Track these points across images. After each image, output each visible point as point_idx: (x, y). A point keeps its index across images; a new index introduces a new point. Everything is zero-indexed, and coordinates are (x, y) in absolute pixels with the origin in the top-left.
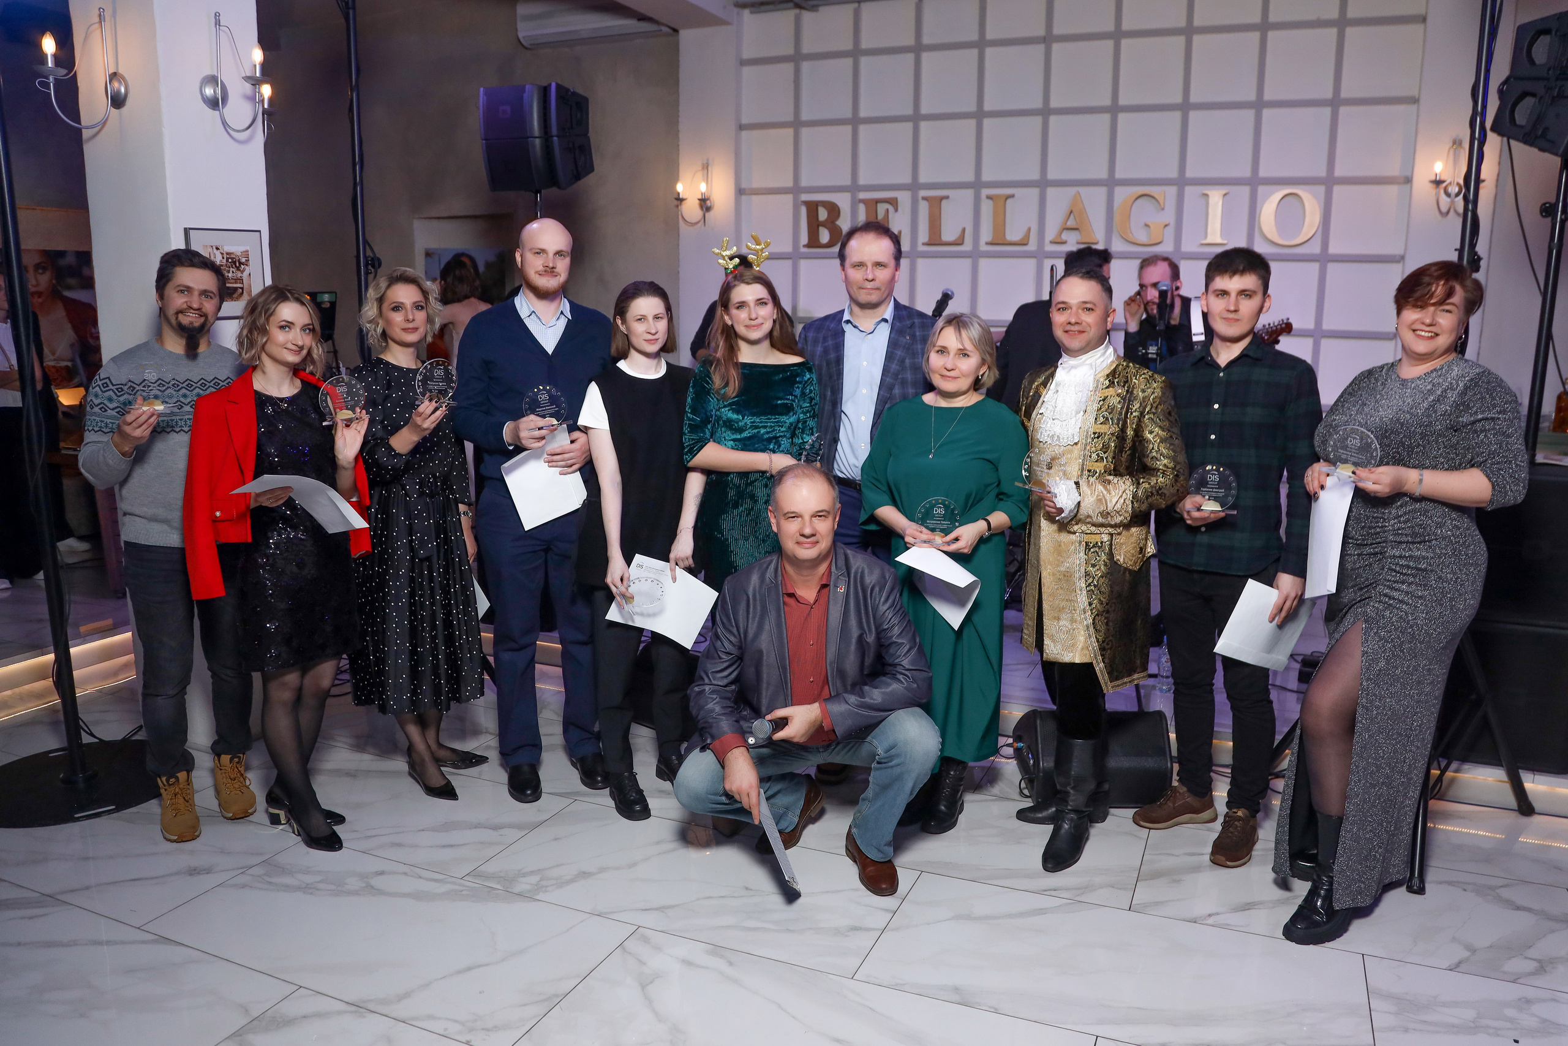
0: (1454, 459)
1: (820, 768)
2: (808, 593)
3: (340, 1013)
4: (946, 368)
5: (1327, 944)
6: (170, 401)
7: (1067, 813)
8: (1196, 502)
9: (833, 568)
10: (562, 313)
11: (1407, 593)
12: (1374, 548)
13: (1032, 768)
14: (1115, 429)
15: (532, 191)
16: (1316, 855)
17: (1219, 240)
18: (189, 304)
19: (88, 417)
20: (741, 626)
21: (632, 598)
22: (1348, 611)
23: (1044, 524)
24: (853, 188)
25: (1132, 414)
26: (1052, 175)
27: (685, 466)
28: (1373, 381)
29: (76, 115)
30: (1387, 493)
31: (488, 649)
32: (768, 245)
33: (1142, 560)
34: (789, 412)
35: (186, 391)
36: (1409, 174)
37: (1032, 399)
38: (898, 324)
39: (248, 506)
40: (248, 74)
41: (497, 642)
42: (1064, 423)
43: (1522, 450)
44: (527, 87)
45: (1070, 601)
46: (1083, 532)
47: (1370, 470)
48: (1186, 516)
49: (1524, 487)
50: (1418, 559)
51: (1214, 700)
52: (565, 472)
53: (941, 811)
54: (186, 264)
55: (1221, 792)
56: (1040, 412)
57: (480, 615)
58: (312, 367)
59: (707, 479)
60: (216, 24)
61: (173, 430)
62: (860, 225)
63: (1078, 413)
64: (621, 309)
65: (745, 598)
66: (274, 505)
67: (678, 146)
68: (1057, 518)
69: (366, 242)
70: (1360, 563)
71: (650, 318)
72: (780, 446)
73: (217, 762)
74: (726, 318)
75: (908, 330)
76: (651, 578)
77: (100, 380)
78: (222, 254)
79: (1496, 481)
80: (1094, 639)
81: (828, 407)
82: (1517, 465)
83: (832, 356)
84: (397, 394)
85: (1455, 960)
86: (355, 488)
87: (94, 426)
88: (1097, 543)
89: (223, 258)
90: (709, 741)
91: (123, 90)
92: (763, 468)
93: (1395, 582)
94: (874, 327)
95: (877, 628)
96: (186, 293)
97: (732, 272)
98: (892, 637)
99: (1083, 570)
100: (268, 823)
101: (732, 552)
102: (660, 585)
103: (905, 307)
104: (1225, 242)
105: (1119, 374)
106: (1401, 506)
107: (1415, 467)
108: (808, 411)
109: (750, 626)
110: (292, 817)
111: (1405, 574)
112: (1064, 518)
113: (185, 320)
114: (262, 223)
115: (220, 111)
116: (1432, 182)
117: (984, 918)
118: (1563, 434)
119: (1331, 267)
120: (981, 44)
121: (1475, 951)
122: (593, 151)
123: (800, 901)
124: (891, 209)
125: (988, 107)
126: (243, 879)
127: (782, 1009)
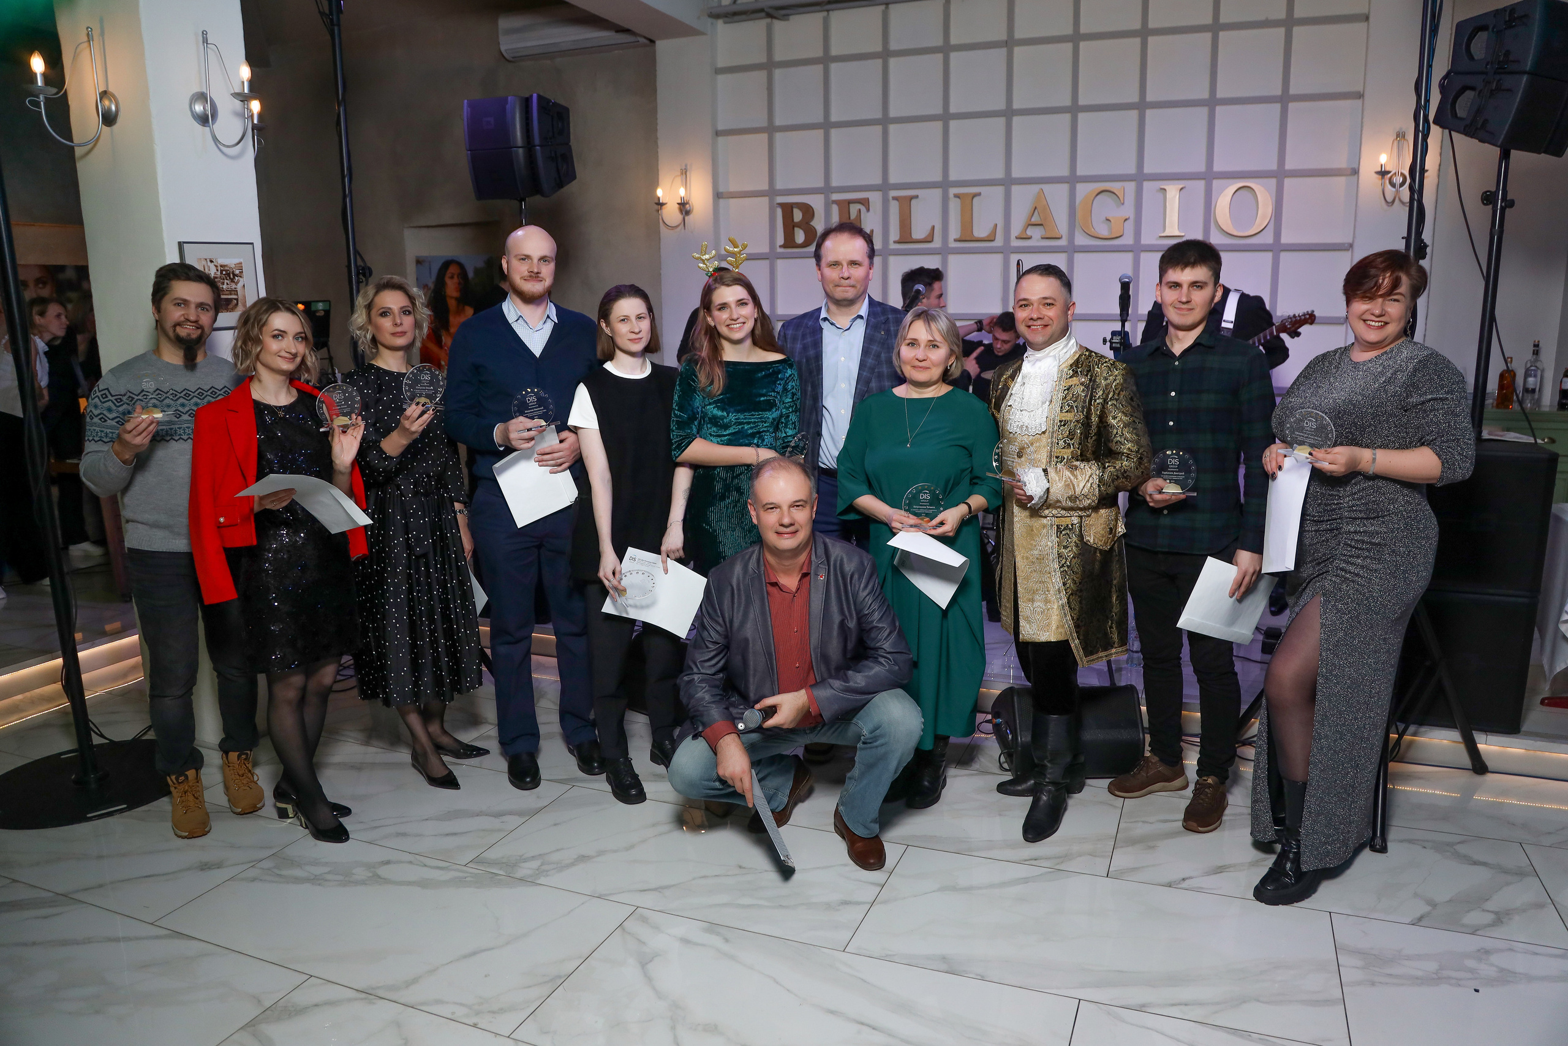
0: (1404, 438)
1: (807, 749)
2: (790, 582)
3: (350, 1000)
8: (1158, 485)
9: (813, 557)
10: (548, 317)
11: (1362, 567)
12: (1330, 524)
13: (1010, 743)
15: (516, 199)
16: (1284, 818)
17: (1177, 233)
18: (186, 317)
19: (88, 428)
20: (727, 615)
21: (625, 590)
22: (1307, 585)
23: (1016, 509)
24: (827, 190)
25: (1095, 401)
26: (1016, 173)
27: (673, 461)
28: (1327, 364)
29: (67, 133)
30: (1343, 472)
31: (486, 641)
32: (745, 247)
33: (1113, 540)
34: (772, 408)
35: (184, 401)
36: (1356, 166)
37: (1001, 392)
40: (237, 90)
41: (494, 635)
42: (1032, 413)
44: (509, 98)
45: (1043, 582)
47: (1326, 451)
48: (1148, 499)
50: (1372, 534)
52: (555, 470)
55: (1191, 761)
56: (1009, 404)
57: (479, 610)
58: (306, 375)
59: (694, 473)
60: (203, 42)
61: (172, 439)
62: (834, 226)
63: (1044, 403)
64: (605, 313)
65: (729, 588)
67: (657, 152)
69: (356, 252)
70: (1317, 538)
71: (633, 318)
74: (709, 319)
75: (883, 326)
76: (642, 570)
77: (99, 391)
78: (216, 266)
80: (1069, 618)
81: (809, 402)
83: (811, 353)
85: (1418, 915)
87: (94, 436)
89: (217, 270)
90: (700, 729)
91: (113, 108)
92: (749, 462)
93: (1350, 556)
94: (850, 324)
95: (857, 614)
96: (182, 306)
97: (712, 275)
98: (872, 622)
99: (1055, 551)
101: (720, 542)
102: (651, 577)
103: (879, 304)
104: (1183, 234)
108: (790, 406)
112: (1034, 504)
113: (182, 332)
114: (254, 235)
115: (209, 127)
116: (1377, 173)
117: (969, 889)
118: (1506, 411)
119: (1284, 256)
120: (946, 49)
121: (1436, 905)
122: (575, 160)
123: (796, 877)
124: (863, 209)
125: (953, 109)
126: (253, 873)
127: (777, 983)
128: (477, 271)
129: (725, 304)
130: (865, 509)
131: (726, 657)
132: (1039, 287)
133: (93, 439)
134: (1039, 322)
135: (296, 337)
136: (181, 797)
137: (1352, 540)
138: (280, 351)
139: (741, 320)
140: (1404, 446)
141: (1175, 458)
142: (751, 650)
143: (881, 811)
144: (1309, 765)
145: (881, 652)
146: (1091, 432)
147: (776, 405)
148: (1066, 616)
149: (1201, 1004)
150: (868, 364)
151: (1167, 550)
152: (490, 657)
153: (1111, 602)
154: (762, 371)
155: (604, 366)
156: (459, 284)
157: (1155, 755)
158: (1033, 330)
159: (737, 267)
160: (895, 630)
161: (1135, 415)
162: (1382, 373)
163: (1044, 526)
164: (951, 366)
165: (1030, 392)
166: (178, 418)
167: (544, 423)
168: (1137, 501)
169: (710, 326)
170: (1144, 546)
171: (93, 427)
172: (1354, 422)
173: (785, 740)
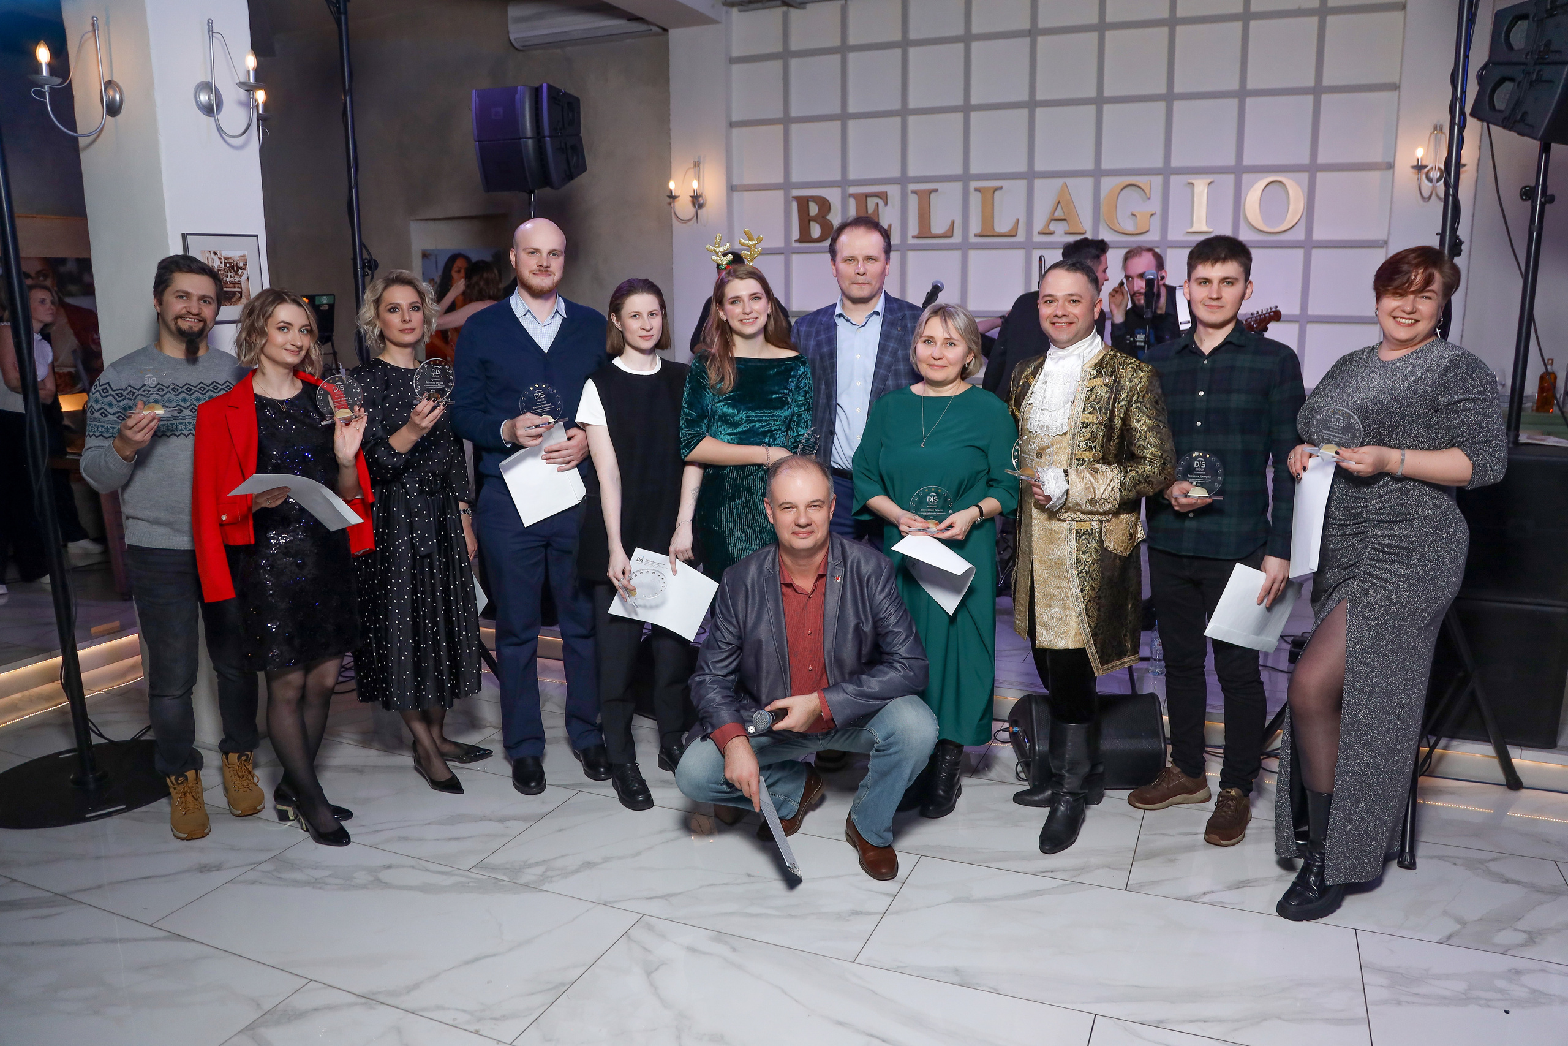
0: (1434, 439)
1: (819, 755)
2: (806, 583)
3: (350, 1005)
5: (1320, 920)
7: (1063, 796)
9: (830, 558)
10: (557, 311)
12: (1357, 528)
13: (1028, 752)
15: (525, 192)
17: (1205, 229)
18: (188, 310)
19: (88, 422)
20: (740, 616)
22: (1333, 591)
23: (1035, 512)
24: (844, 183)
25: (1119, 403)
26: (1039, 167)
27: (682, 460)
29: (71, 124)
30: (1370, 473)
32: (760, 240)
33: (1132, 546)
34: (784, 406)
35: (186, 396)
36: (1391, 160)
37: (1022, 389)
40: (242, 80)
41: (499, 637)
42: (1053, 413)
44: (519, 88)
45: (1062, 588)
47: (1353, 450)
48: (1173, 502)
50: (1400, 538)
52: (562, 468)
53: (940, 796)
54: (185, 270)
55: (1214, 772)
56: (1030, 402)
60: (209, 31)
62: (851, 219)
63: (1066, 403)
64: (616, 306)
65: (744, 589)
67: (670, 144)
69: (362, 245)
71: (645, 315)
72: (775, 439)
73: (225, 760)
74: (721, 313)
75: (899, 322)
76: (652, 570)
77: (100, 386)
78: (220, 259)
79: (1477, 460)
80: (1086, 625)
81: (822, 400)
83: (826, 349)
85: (1447, 933)
89: (221, 263)
91: (118, 98)
94: (866, 320)
95: (873, 618)
96: (184, 298)
98: (889, 626)
99: (1074, 556)
101: (729, 544)
102: (662, 576)
103: (896, 300)
104: (1211, 230)
106: (1383, 486)
107: (1395, 447)
108: (803, 405)
109: (749, 615)
111: (1388, 553)
113: (184, 325)
114: (259, 227)
115: (214, 117)
116: (1413, 167)
117: (983, 901)
118: (1546, 415)
119: (1316, 253)
120: (967, 38)
121: (1466, 924)
122: (585, 151)
123: (802, 886)
124: (881, 203)
125: (974, 100)
126: (252, 875)
127: (785, 993)
131: (738, 659)
134: (1064, 320)
137: (1379, 544)
138: (285, 344)
139: (754, 315)
140: (1434, 447)
141: (1202, 461)
142: (764, 652)
144: (1335, 776)
145: (896, 657)
146: (1113, 434)
149: (1221, 1021)
151: (1191, 554)
152: (496, 659)
154: (773, 368)
155: (613, 362)
157: (1177, 765)
158: (1057, 327)
160: (911, 635)
161: (1159, 418)
162: (1411, 373)
164: (969, 364)
165: (1053, 391)
166: (179, 413)
167: (551, 420)
170: (1169, 550)
172: (1382, 422)
173: (797, 745)
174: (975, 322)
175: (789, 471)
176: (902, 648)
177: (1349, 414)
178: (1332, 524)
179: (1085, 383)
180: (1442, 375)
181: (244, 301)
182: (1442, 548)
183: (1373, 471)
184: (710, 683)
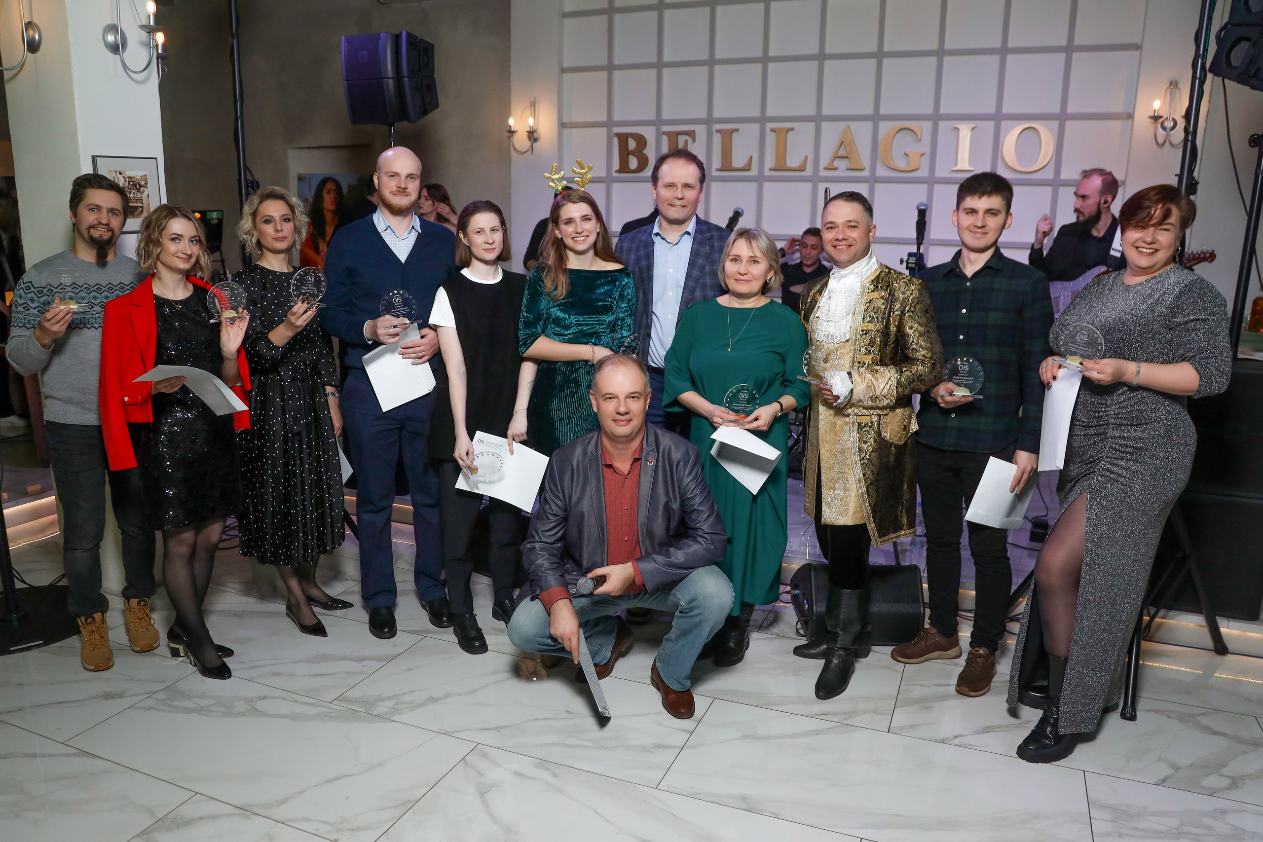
0: (1168, 354)
2: (623, 466)
3: (230, 815)
4: (740, 273)
5: (1053, 763)
6: (82, 302)
7: (837, 650)
8: (949, 389)
9: (645, 445)
10: (413, 227)
11: (1126, 469)
13: (807, 613)
14: (880, 326)
15: (387, 125)
16: (1047, 687)
17: (967, 167)
18: (99, 220)
21: (477, 469)
23: (822, 409)
24: (658, 122)
25: (894, 313)
26: (826, 112)
27: (521, 356)
30: (1109, 381)
32: (590, 169)
35: (96, 294)
36: (1131, 111)
37: (810, 305)
38: (699, 236)
39: (150, 393)
40: (144, 23)
41: (360, 504)
42: (837, 324)
43: (1227, 348)
44: (382, 35)
45: (843, 473)
46: (855, 415)
47: (1095, 361)
48: (940, 400)
49: (1227, 379)
50: (1134, 439)
51: (960, 556)
53: (731, 648)
54: (96, 186)
55: (965, 633)
56: (817, 316)
59: (538, 368)
61: (85, 327)
63: (848, 314)
64: (463, 225)
65: (570, 468)
66: (171, 391)
67: (510, 86)
68: (834, 404)
69: (246, 167)
71: (488, 231)
72: (600, 340)
73: (127, 604)
74: (557, 232)
76: (492, 452)
77: (24, 284)
78: (125, 178)
79: (1204, 373)
81: (641, 307)
82: (1222, 360)
83: (644, 263)
84: (271, 294)
85: (1162, 776)
86: (239, 376)
87: (18, 323)
88: (867, 423)
89: (125, 181)
91: (37, 37)
92: (586, 358)
95: (681, 497)
96: (96, 211)
98: (694, 505)
100: (170, 656)
102: (500, 458)
104: (973, 169)
105: (882, 280)
106: (1122, 394)
107: (1133, 360)
109: (574, 492)
110: (189, 650)
111: (1124, 452)
112: (839, 404)
113: (96, 234)
114: (158, 151)
115: (120, 55)
116: (1151, 117)
117: (767, 738)
118: (1257, 334)
119: (1062, 191)
121: (1178, 769)
123: (612, 724)
124: (689, 140)
125: (772, 53)
126: (149, 703)
127: (598, 814)
128: (351, 188)
129: (571, 219)
130: (688, 403)
131: (564, 529)
132: (844, 212)
133: (18, 325)
134: (844, 243)
135: (192, 240)
136: (89, 636)
139: (585, 233)
140: (1169, 360)
142: (586, 523)
143: (694, 669)
144: (1071, 642)
145: (700, 532)
146: (889, 340)
147: (612, 310)
148: (864, 503)
150: (694, 276)
151: (953, 449)
152: (356, 523)
153: (902, 490)
155: (461, 272)
156: (335, 198)
157: (934, 627)
158: (839, 249)
159: (583, 187)
160: (713, 514)
162: (1150, 295)
163: (847, 424)
164: (770, 280)
165: (836, 305)
166: (91, 309)
167: (408, 321)
168: (929, 402)
169: (558, 238)
171: (18, 316)
174: (774, 244)
175: (612, 366)
176: (704, 524)
177: (1094, 330)
178: (1077, 425)
179: (864, 296)
180: (1177, 298)
181: (145, 214)
182: (1172, 449)
183: (1112, 380)
184: (540, 551)
